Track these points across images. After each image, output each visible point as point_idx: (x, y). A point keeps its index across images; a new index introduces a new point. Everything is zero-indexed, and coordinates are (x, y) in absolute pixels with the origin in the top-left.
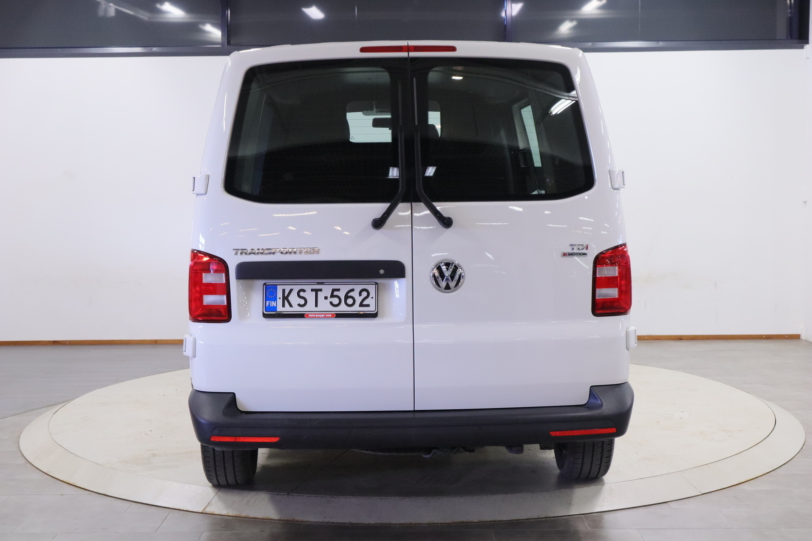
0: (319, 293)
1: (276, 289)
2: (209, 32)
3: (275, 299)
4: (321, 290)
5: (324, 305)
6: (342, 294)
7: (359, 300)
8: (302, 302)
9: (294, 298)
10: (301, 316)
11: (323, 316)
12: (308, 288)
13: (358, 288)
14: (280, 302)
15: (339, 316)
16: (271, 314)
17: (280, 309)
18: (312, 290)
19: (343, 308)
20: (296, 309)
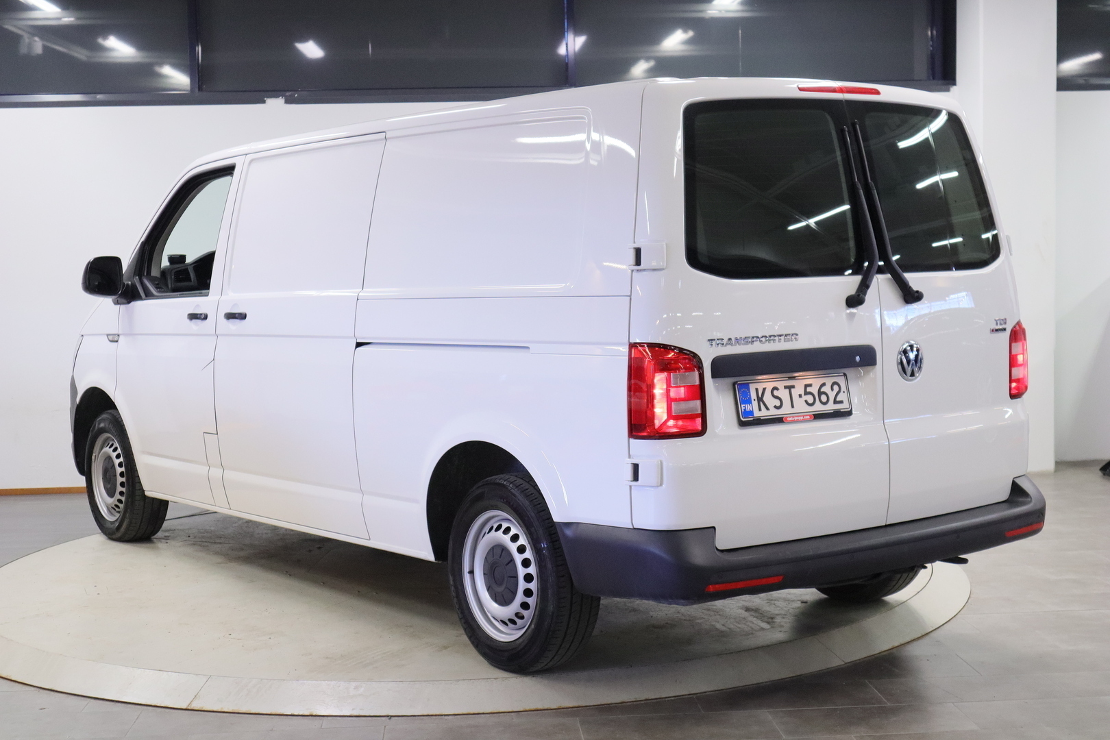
0: (792, 390)
1: (748, 389)
3: (749, 402)
4: (793, 387)
5: (800, 406)
6: (814, 390)
7: (832, 395)
8: (778, 403)
9: (768, 398)
10: (779, 420)
11: (802, 418)
13: (829, 382)
14: (755, 404)
15: (818, 417)
16: (748, 421)
17: (757, 414)
18: (786, 387)
19: (818, 408)
20: (773, 413)
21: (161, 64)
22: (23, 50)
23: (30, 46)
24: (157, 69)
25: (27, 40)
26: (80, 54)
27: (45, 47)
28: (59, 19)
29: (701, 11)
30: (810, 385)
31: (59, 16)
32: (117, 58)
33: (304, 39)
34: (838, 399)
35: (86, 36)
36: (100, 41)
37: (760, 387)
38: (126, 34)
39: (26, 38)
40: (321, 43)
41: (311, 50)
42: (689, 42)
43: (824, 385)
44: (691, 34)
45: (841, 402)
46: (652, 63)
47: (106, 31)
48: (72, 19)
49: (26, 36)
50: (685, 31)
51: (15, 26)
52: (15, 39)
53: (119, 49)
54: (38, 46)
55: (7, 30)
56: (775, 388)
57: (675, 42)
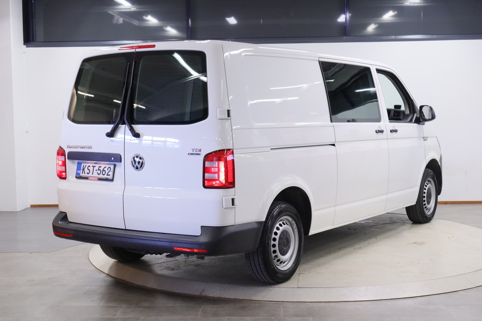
2: (168, 31)
3: (80, 170)
4: (95, 166)
5: (95, 174)
6: (101, 169)
7: (107, 172)
8: (88, 172)
10: (87, 178)
11: (94, 179)
12: (91, 165)
13: (107, 166)
14: (82, 170)
15: (100, 179)
17: (81, 175)
18: (93, 166)
19: (101, 176)
20: (86, 175)
21: (166, 26)
22: (115, 21)
23: (118, 20)
24: (165, 28)
25: (116, 18)
26: (135, 23)
27: (124, 21)
28: (130, 9)
29: (402, 3)
30: (101, 167)
31: (129, 7)
32: (150, 24)
33: (230, 16)
34: (108, 174)
35: (138, 16)
36: (144, 17)
37: (85, 165)
38: (155, 14)
39: (117, 17)
40: (236, 18)
41: (232, 21)
42: (394, 16)
43: (105, 167)
44: (396, 13)
45: (109, 175)
46: (377, 26)
47: (147, 13)
48: (135, 9)
49: (116, 15)
50: (394, 11)
51: (113, 12)
52: (112, 17)
53: (152, 20)
54: (121, 21)
55: (109, 14)
56: (89, 166)
57: (388, 16)
